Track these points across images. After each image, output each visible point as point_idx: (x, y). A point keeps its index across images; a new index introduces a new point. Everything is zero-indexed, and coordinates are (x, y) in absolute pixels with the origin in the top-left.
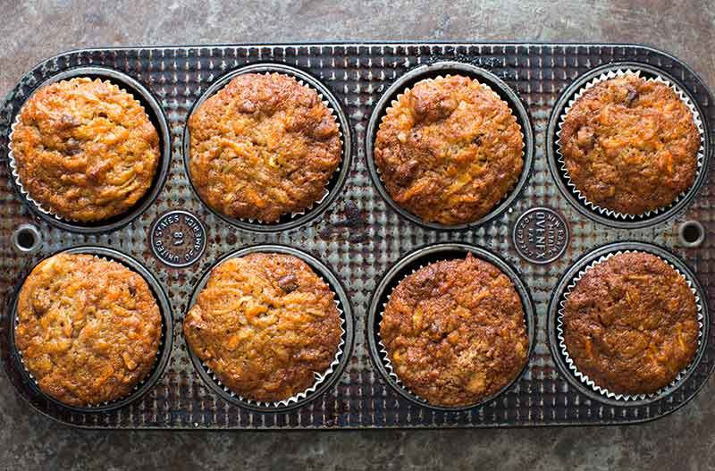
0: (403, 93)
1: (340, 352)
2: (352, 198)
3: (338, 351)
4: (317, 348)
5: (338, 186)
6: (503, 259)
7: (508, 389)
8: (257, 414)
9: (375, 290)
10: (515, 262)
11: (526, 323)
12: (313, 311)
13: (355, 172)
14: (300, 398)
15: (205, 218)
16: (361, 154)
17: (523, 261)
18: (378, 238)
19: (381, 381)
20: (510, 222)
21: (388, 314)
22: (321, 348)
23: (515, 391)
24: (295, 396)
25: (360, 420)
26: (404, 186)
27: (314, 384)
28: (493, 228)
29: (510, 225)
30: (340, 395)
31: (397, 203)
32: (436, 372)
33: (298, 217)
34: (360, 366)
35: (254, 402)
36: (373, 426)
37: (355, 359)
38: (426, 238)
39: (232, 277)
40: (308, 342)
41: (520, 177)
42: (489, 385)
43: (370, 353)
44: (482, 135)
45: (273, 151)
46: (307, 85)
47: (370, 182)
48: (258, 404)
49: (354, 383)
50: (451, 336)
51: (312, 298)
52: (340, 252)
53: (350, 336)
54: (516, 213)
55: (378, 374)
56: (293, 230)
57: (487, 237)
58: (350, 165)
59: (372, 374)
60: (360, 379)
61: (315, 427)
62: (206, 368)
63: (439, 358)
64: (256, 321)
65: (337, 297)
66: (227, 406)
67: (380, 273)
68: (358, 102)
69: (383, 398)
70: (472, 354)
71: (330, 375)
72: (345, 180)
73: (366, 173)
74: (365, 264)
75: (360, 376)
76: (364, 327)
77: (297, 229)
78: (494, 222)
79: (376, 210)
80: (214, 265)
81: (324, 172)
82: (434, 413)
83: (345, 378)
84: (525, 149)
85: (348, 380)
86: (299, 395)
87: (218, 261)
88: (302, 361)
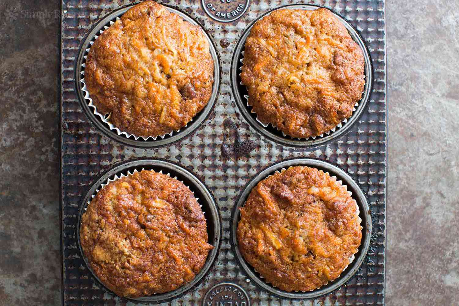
0: (348, 190)
1: (128, 137)
2: (259, 146)
3: (129, 134)
4: (131, 115)
5: (270, 135)
6: (206, 275)
7: (95, 279)
8: (75, 63)
9: (181, 166)
10: (204, 285)
11: (153, 295)
12: (164, 113)
13: (282, 150)
14: (88, 101)
15: (243, 21)
16: (296, 154)
17: (204, 291)
18: (225, 168)
19: (102, 171)
20: (239, 280)
21: (161, 177)
22: (132, 119)
23: (94, 286)
24: (90, 96)
25: (68, 153)
26: (271, 192)
27: (100, 113)
28: (234, 266)
29: (236, 280)
30: (90, 135)
31: (256, 184)
32: (112, 219)
33: (244, 101)
34: (116, 152)
35: (84, 61)
36: (63, 164)
37: (122, 148)
38: (225, 209)
39: (194, 43)
40: (137, 108)
41: (277, 288)
42: (100, 265)
43: (127, 161)
44: (314, 258)
45: (302, 80)
46: (354, 109)
47: (273, 162)
48: (83, 65)
49: (100, 147)
50: (143, 232)
51: (176, 112)
52: (214, 136)
53: (141, 144)
54: (245, 285)
55: (108, 168)
56: (232, 96)
57: (226, 261)
58: (287, 145)
59: (108, 163)
60: (104, 153)
61: (62, 114)
62: (114, 20)
63: (123, 222)
64: (156, 63)
65: (175, 133)
66: (81, 37)
67: (196, 170)
68: (339, 152)
69: (88, 172)
70: (127, 251)
71: (108, 127)
72: (275, 141)
73: (281, 159)
74: (203, 157)
75: (107, 153)
76: (149, 156)
77: (233, 99)
78: (238, 267)
79: (249, 167)
80: (203, 28)
81: (284, 123)
82: (75, 216)
83: (105, 140)
84: (300, 292)
85: (103, 142)
86: (91, 100)
87: (207, 31)
88: (121, 102)
